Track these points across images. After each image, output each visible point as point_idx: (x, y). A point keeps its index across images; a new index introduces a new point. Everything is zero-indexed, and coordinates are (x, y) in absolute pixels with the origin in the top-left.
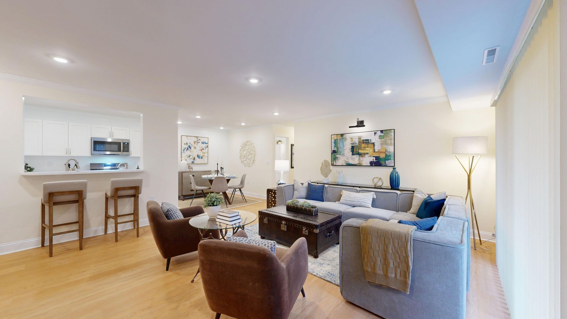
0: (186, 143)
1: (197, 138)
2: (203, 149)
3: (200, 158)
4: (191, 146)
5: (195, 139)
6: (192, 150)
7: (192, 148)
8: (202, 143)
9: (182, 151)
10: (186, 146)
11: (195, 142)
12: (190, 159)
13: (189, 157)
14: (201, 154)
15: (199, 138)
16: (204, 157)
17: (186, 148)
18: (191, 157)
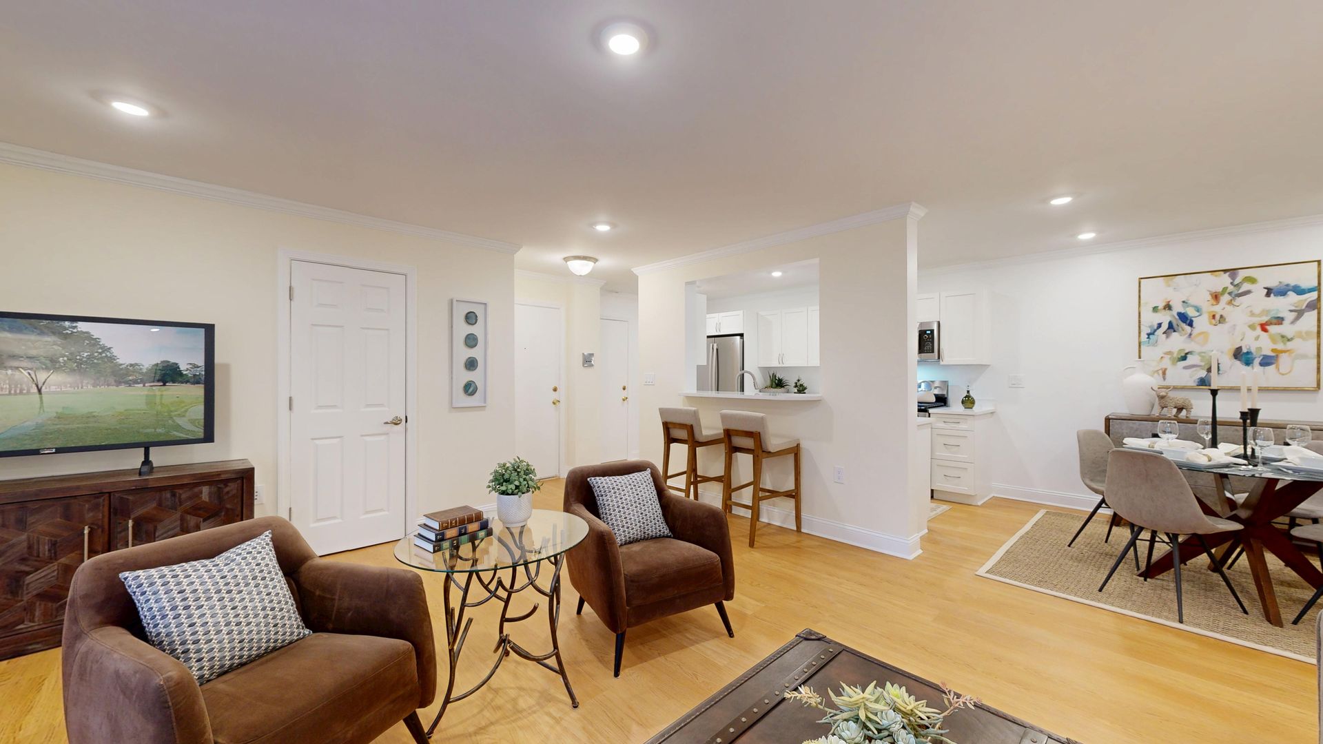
0: (1161, 305)
1: (1233, 276)
2: (1279, 321)
3: (1257, 361)
4: (1191, 312)
5: (1225, 280)
6: (1195, 332)
7: (1202, 323)
8: (1269, 292)
9: (1144, 337)
10: (1165, 318)
11: (1216, 297)
12: (1185, 368)
13: (1184, 358)
14: (1262, 344)
15: (1242, 275)
16: (1284, 359)
17: (1165, 326)
18: (1191, 360)
